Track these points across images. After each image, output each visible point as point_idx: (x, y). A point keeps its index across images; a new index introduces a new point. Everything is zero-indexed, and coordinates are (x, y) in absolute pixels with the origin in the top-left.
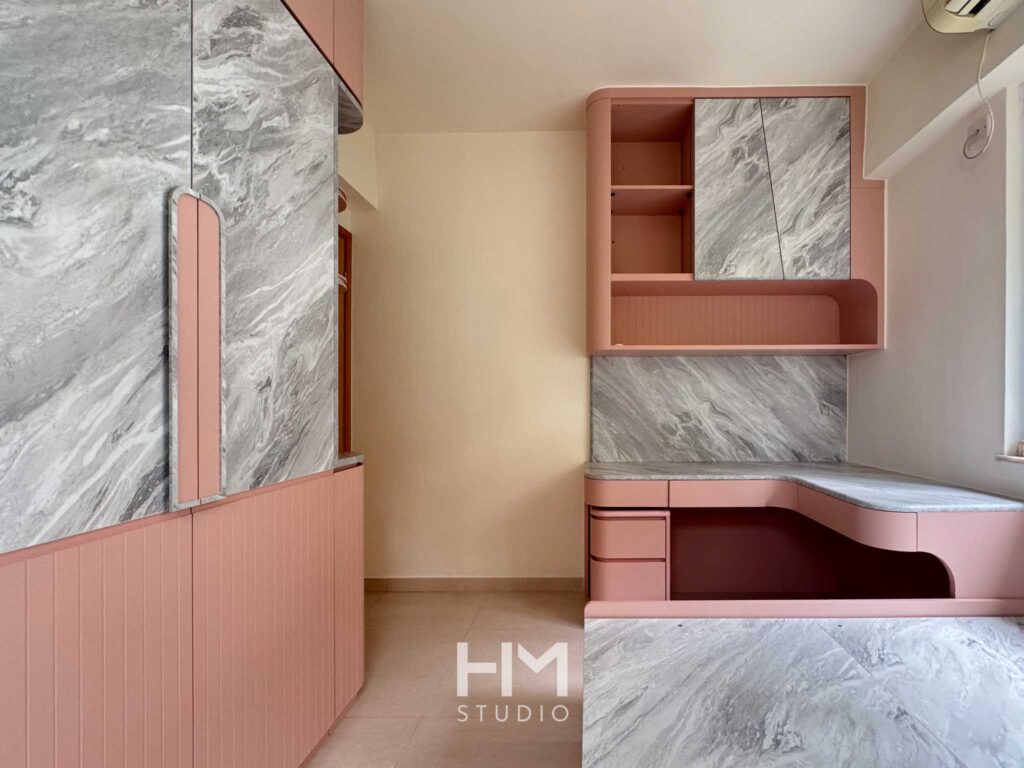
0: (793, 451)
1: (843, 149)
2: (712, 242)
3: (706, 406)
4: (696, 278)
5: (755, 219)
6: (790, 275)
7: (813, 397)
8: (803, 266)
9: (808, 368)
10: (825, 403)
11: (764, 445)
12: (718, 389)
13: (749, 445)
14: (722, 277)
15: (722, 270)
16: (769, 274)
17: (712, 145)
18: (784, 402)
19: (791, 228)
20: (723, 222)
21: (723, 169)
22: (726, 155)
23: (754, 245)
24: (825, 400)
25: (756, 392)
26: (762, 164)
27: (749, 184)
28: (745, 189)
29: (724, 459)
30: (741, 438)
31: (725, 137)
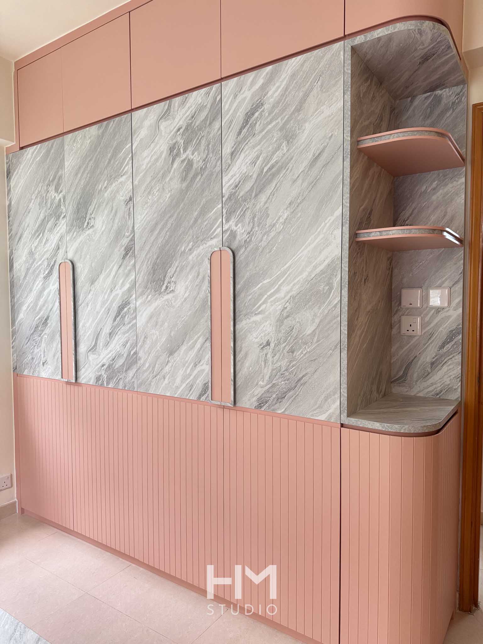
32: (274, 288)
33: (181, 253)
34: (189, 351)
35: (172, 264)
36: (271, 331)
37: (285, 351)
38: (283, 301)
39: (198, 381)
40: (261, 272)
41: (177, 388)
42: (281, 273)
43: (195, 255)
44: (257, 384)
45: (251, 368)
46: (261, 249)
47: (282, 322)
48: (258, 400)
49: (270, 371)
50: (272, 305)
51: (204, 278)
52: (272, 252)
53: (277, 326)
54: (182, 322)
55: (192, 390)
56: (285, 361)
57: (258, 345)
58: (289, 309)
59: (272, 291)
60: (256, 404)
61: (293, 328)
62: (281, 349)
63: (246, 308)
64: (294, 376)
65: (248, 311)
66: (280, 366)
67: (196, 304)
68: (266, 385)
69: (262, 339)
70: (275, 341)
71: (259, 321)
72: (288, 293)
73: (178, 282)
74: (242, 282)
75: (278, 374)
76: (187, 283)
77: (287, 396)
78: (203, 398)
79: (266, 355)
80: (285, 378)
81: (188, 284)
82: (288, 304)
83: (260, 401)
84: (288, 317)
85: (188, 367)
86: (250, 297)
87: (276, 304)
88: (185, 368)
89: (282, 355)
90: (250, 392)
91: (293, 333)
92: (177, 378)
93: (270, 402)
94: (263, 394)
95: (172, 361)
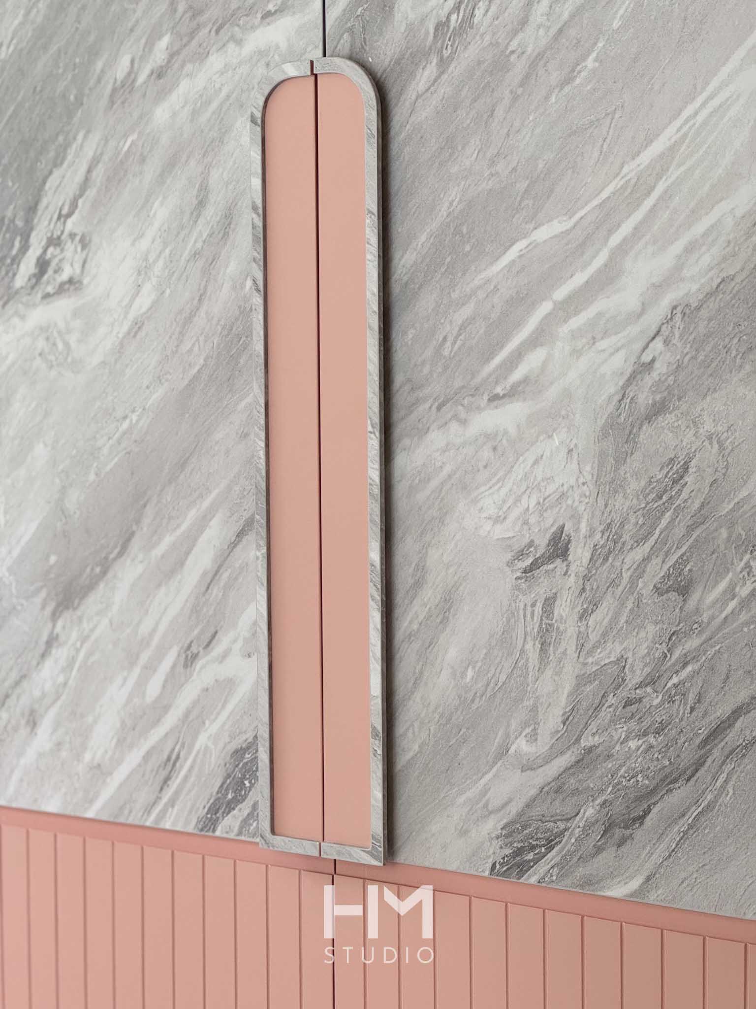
32: (584, 267)
33: (114, 90)
34: (159, 586)
35: (66, 146)
36: (572, 481)
37: (645, 585)
38: (633, 330)
39: (202, 740)
40: (522, 186)
41: (100, 771)
42: (624, 188)
43: (186, 103)
44: (503, 751)
45: (470, 673)
46: (519, 67)
47: (631, 438)
48: (509, 831)
49: (568, 688)
50: (577, 353)
51: (228, 220)
52: (578, 81)
53: (602, 456)
54: (119, 442)
55: (174, 784)
56: (642, 634)
57: (509, 556)
58: (664, 370)
59: (580, 279)
60: (495, 852)
61: (686, 468)
62: (626, 576)
63: (446, 368)
64: (692, 709)
65: (458, 383)
66: (621, 661)
67: (190, 351)
68: (548, 759)
69: (526, 523)
70: (591, 535)
71: (513, 431)
72: (659, 288)
73: (96, 239)
74: (423, 238)
75: (611, 700)
76: (144, 244)
77: (655, 810)
78: (229, 825)
79: (549, 603)
80: (645, 725)
81: (148, 252)
82: (658, 345)
83: (520, 837)
84: (658, 410)
85: (150, 668)
86: (466, 311)
87: (602, 345)
88: (137, 670)
89: (630, 605)
90: (469, 794)
91: (684, 495)
92: (95, 722)
93: (568, 843)
94: (534, 800)
95: (74, 635)
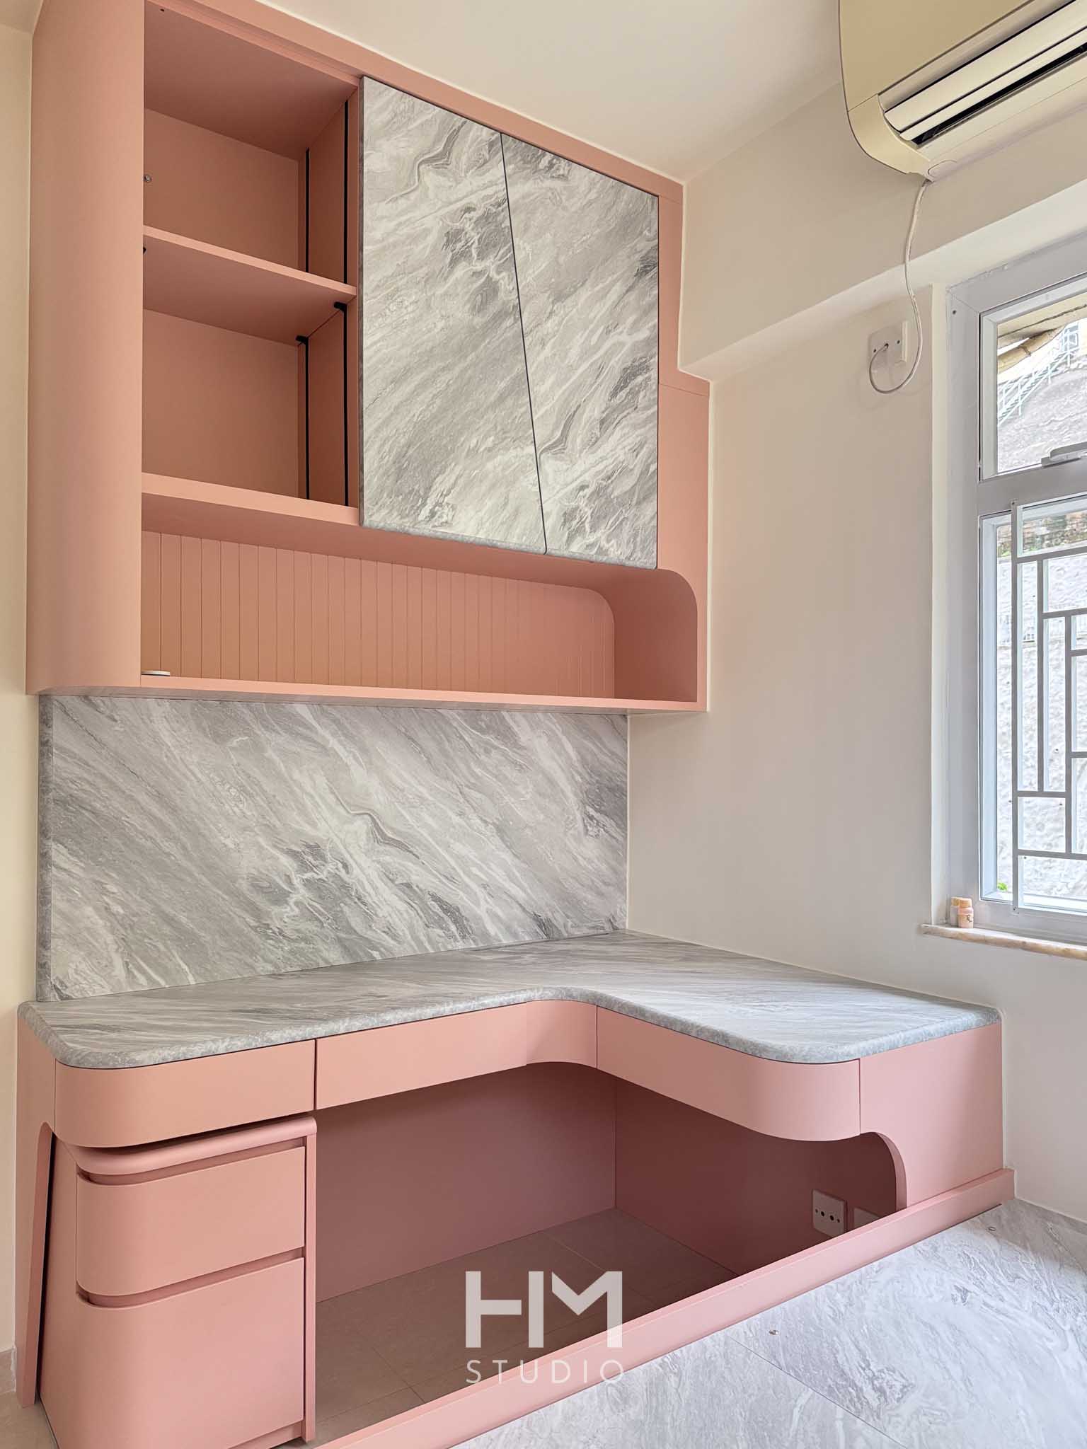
0: (536, 918)
1: (648, 299)
2: (403, 441)
3: (361, 826)
4: (367, 523)
5: (493, 406)
6: (557, 547)
7: (572, 801)
8: (579, 530)
9: (564, 739)
10: (592, 812)
11: (481, 911)
12: (387, 783)
13: (452, 912)
14: (426, 529)
15: (425, 512)
16: (519, 537)
17: (402, 203)
18: (521, 813)
19: (559, 441)
20: (426, 396)
21: (425, 270)
22: (431, 239)
23: (489, 466)
24: (593, 806)
25: (466, 790)
26: (504, 281)
27: (479, 320)
28: (472, 329)
29: (400, 951)
30: (436, 899)
31: (431, 194)
